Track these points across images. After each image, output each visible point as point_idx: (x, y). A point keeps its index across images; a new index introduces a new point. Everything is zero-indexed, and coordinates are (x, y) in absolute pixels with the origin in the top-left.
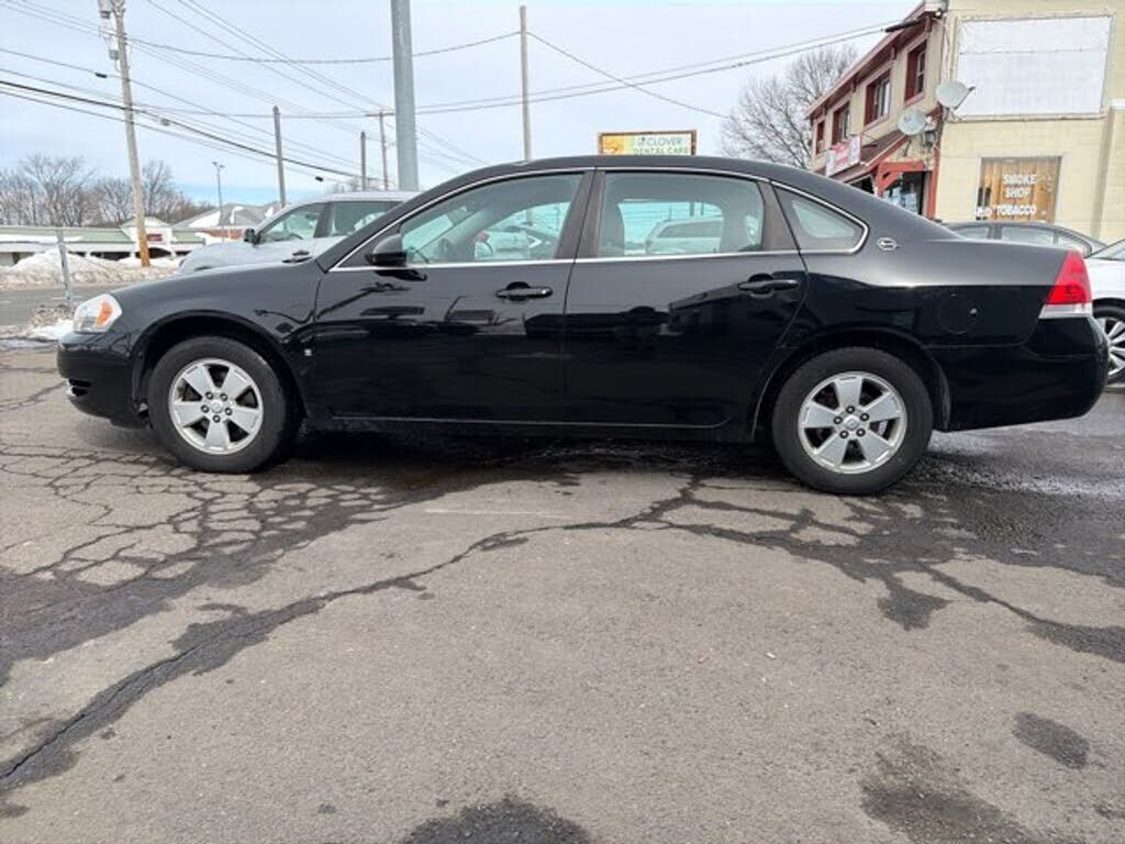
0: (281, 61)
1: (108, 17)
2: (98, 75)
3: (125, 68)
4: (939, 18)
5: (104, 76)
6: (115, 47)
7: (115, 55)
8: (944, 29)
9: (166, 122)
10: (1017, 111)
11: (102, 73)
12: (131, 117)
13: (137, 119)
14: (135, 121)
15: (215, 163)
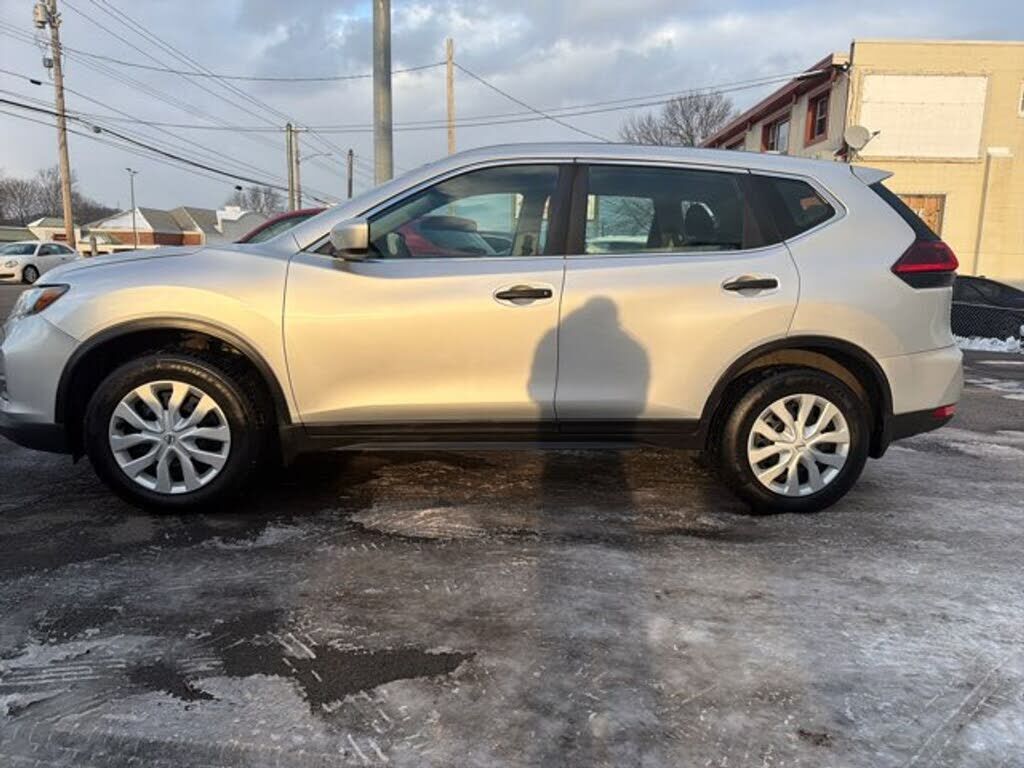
0: (203, 75)
1: (43, 27)
2: (33, 82)
3: (60, 75)
4: (845, 70)
5: (39, 83)
6: (50, 55)
7: (48, 64)
8: (849, 80)
9: (98, 130)
10: (909, 154)
11: (36, 79)
12: (64, 124)
13: (70, 125)
14: (67, 127)
15: (129, 169)
